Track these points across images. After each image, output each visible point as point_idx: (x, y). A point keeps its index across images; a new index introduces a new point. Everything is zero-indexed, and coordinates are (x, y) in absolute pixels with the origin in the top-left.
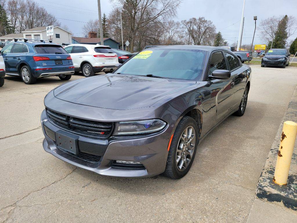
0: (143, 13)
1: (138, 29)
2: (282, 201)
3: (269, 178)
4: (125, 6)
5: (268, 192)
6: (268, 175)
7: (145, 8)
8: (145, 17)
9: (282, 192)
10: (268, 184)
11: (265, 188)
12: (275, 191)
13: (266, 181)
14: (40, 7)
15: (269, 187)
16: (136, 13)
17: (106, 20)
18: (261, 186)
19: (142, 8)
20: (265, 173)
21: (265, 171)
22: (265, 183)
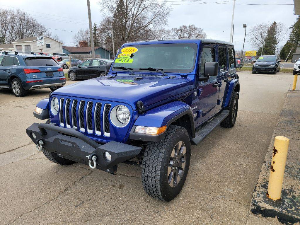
0: (134, 22)
1: (129, 37)
2: (276, 216)
3: (263, 193)
4: (115, 15)
5: (263, 207)
6: (261, 190)
7: (136, 16)
8: (135, 25)
9: (276, 208)
10: (262, 199)
11: (259, 204)
12: (269, 207)
13: (260, 196)
14: (30, 17)
15: (263, 203)
16: (126, 21)
17: (97, 29)
18: (255, 201)
19: (133, 17)
20: (259, 187)
21: (259, 185)
22: (259, 198)
